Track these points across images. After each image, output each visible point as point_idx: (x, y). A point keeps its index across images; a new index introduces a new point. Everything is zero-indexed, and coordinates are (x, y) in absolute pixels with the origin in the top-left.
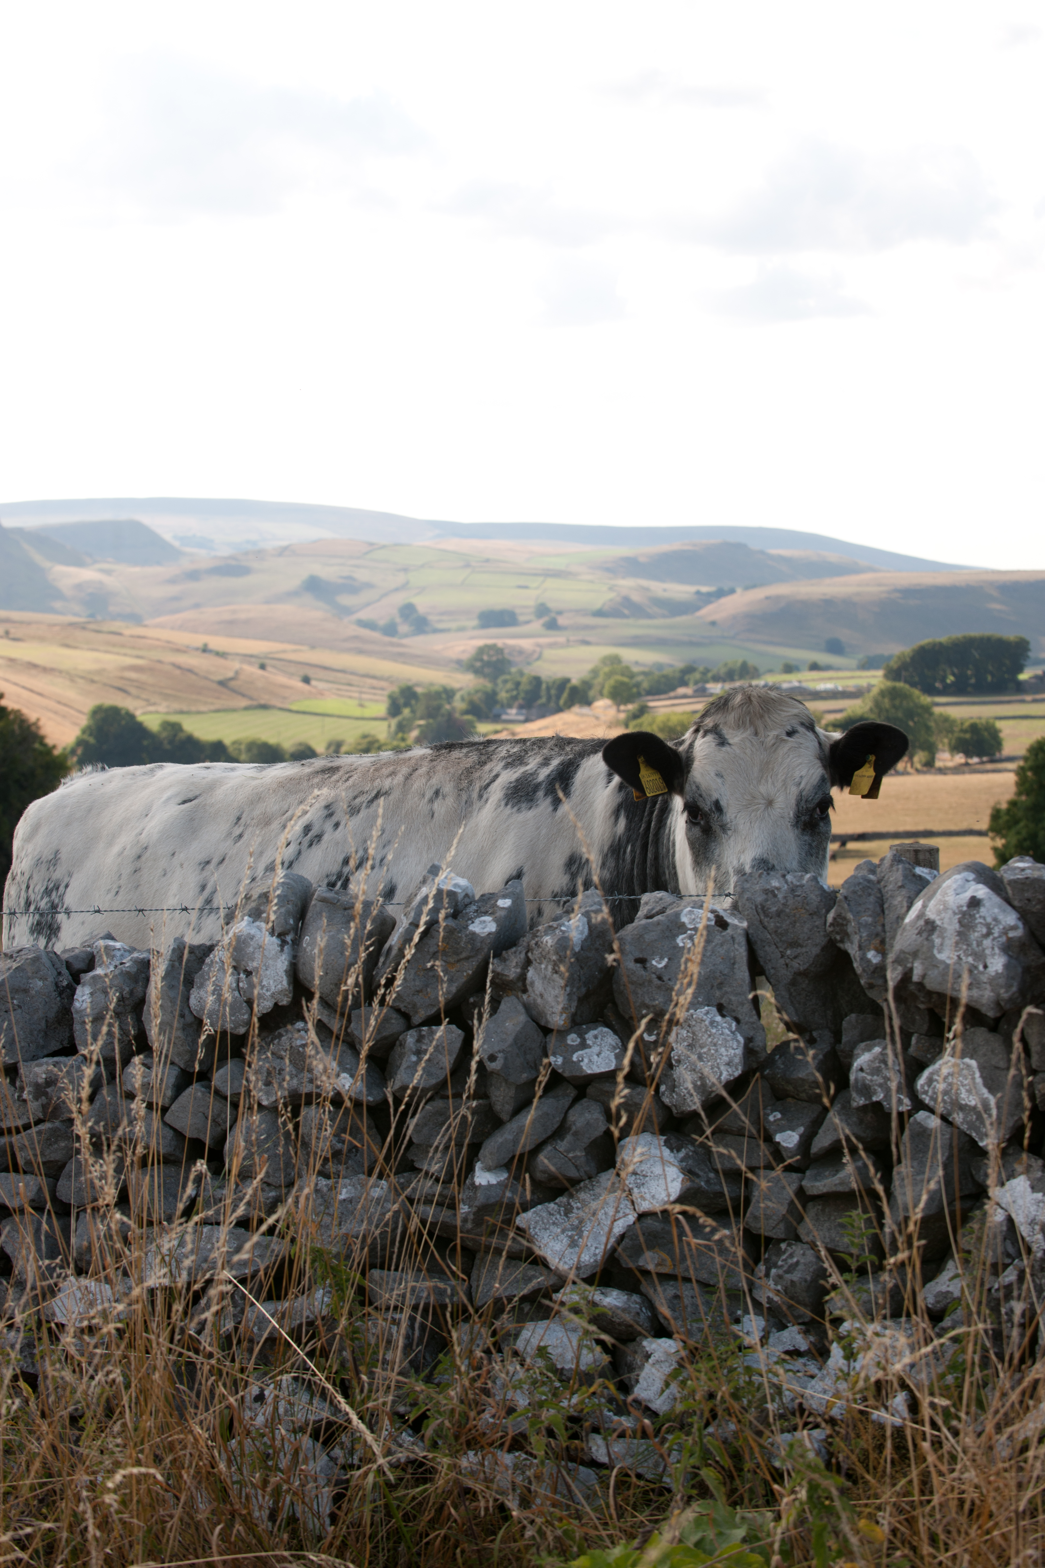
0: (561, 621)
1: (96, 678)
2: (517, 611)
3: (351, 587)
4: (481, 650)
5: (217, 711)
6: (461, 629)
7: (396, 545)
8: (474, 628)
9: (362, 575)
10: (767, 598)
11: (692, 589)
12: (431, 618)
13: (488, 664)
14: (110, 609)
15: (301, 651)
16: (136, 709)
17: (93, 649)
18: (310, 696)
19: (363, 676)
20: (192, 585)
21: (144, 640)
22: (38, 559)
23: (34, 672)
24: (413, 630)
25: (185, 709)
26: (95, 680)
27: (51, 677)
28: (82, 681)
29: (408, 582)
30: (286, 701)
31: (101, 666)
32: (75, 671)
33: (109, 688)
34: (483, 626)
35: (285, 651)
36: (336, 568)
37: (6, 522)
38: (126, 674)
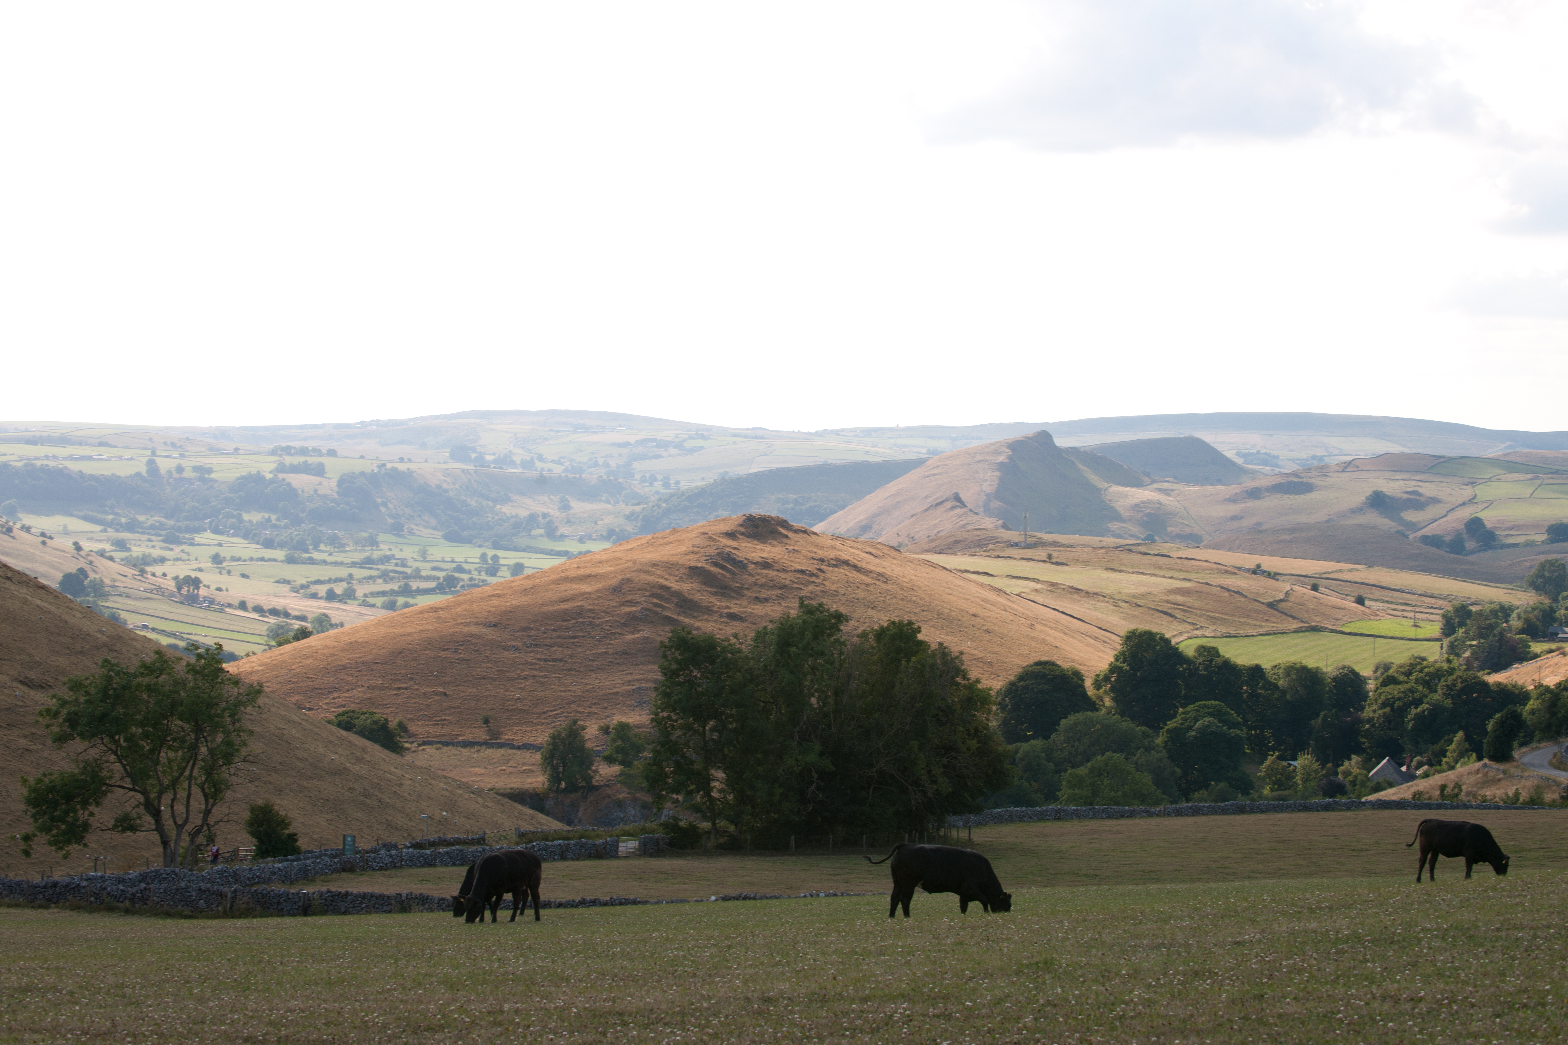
1: (1141, 602)
3: (1416, 502)
4: (1542, 566)
5: (1266, 634)
6: (1530, 544)
7: (1463, 458)
8: (1545, 543)
9: (1427, 491)
12: (1498, 533)
13: (1550, 580)
14: (1169, 529)
15: (1357, 570)
16: (1181, 633)
17: (1138, 573)
18: (1363, 617)
19: (1420, 595)
20: (1253, 504)
21: (1193, 562)
22: (1094, 479)
23: (1076, 597)
24: (1480, 546)
25: (1233, 633)
26: (1140, 604)
27: (1093, 602)
28: (1126, 605)
29: (1475, 496)
30: (1338, 622)
31: (1147, 589)
32: (1119, 595)
33: (1154, 612)
34: (1552, 541)
35: (1340, 571)
36: (1401, 483)
37: (1061, 442)
38: (1172, 598)
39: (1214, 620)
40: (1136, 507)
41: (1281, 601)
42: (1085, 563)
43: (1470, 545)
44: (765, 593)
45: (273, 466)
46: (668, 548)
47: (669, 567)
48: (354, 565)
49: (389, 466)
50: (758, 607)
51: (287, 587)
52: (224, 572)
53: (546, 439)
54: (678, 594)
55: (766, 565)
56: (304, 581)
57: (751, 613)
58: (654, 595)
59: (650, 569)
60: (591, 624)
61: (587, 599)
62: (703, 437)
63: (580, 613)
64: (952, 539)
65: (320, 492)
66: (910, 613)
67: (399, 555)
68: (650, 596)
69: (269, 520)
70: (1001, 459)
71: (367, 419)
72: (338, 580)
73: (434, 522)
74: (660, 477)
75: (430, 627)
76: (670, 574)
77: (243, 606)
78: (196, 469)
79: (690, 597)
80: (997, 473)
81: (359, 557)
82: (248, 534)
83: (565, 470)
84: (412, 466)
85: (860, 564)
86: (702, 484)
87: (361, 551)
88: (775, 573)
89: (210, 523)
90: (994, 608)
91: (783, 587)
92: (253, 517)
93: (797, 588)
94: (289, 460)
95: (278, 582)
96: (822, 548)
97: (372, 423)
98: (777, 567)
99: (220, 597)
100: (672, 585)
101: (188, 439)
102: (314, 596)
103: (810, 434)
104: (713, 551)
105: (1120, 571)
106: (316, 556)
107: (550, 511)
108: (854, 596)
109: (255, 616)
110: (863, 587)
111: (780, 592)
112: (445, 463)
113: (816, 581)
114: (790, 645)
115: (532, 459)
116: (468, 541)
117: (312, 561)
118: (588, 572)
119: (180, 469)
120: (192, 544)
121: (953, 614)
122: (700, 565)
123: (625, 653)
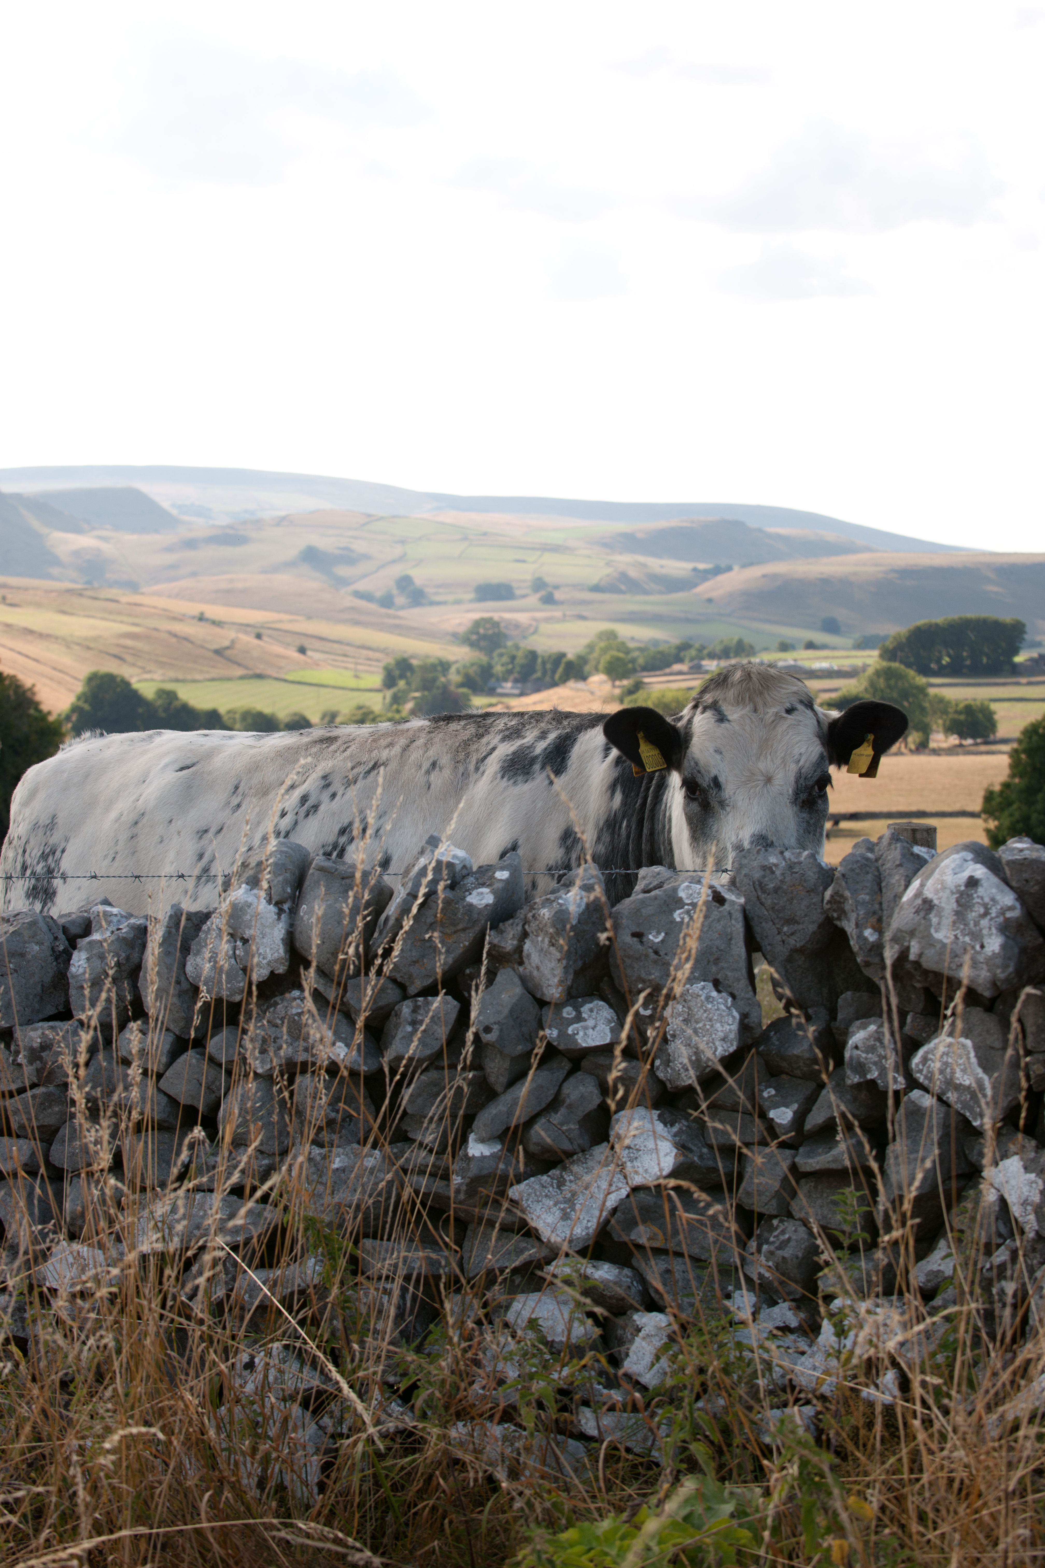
0: (558, 595)
1: (92, 645)
2: (514, 585)
3: (349, 558)
4: (478, 624)
5: (213, 680)
6: (458, 602)
7: (394, 517)
8: (471, 601)
9: (360, 547)
10: (764, 576)
11: (690, 566)
12: (427, 590)
13: (484, 637)
14: (108, 575)
15: (297, 621)
16: (131, 676)
17: (90, 616)
18: (306, 666)
19: (360, 647)
20: (190, 553)
21: (142, 607)
22: (36, 524)
23: (31, 638)
24: (410, 602)
25: (181, 677)
27: (47, 644)
28: (78, 647)
29: (406, 554)
30: (282, 671)
31: (98, 632)
32: (72, 637)
33: (104, 655)
34: (480, 599)
35: (282, 621)
36: (334, 539)
37: (5, 488)
38: (123, 641)
39: (162, 665)
40: (77, 553)
41: (228, 648)
42: (38, 605)
43: (400, 600)
105: (73, 614)
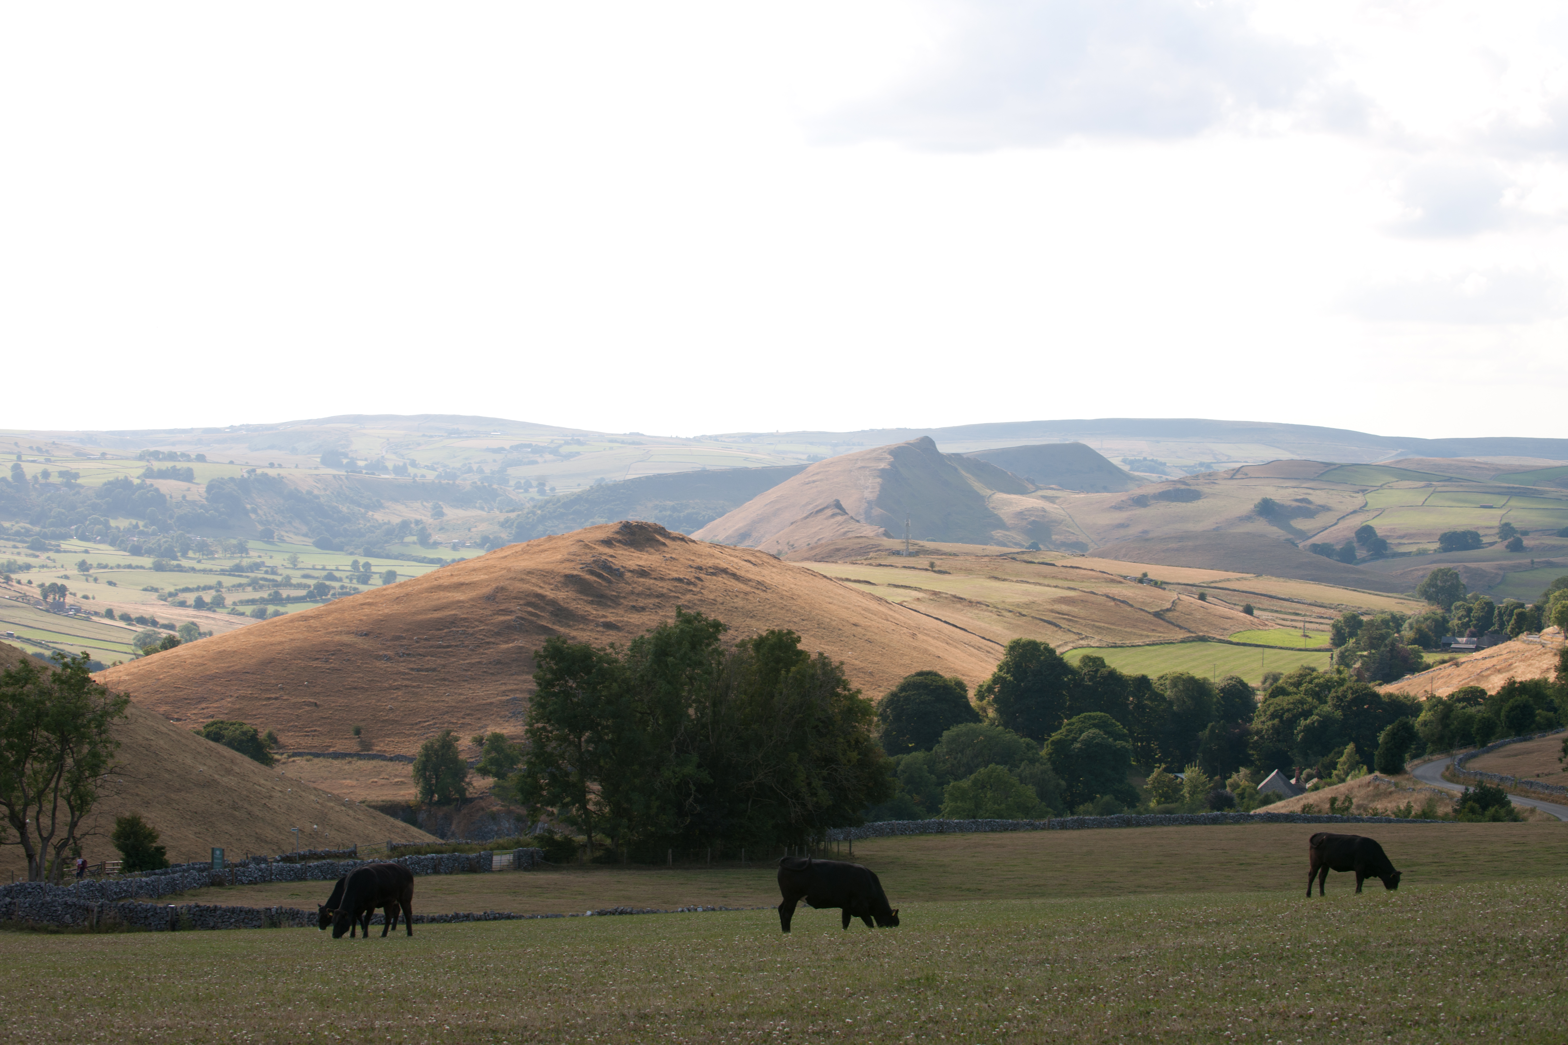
0: (1526, 542)
2: (1481, 532)
3: (1306, 510)
4: (1435, 575)
5: (1152, 644)
7: (1355, 465)
8: (1437, 552)
9: (1317, 498)
12: (1390, 541)
13: (1442, 590)
14: (1054, 537)
15: (1245, 579)
16: (1066, 643)
17: (1022, 581)
18: (1252, 627)
19: (1310, 604)
20: (1140, 511)
21: (1078, 570)
22: (977, 486)
23: (959, 606)
24: (1371, 555)
25: (1119, 643)
26: (1024, 613)
27: (977, 611)
28: (1009, 614)
29: (1366, 504)
30: (1225, 632)
31: (1031, 598)
32: (1003, 605)
33: (1038, 622)
34: (1445, 550)
35: (1228, 580)
36: (1291, 490)
37: (943, 448)
38: (1057, 607)
39: (1099, 630)
40: (1020, 515)
41: (1168, 610)
42: (969, 571)
43: (1361, 553)
44: (641, 602)
45: (141, 471)
46: (543, 555)
47: (545, 575)
48: (223, 572)
49: (259, 471)
50: (635, 616)
51: (155, 595)
52: (91, 579)
53: (419, 444)
54: (553, 602)
55: (643, 573)
56: (172, 589)
57: (627, 622)
58: (529, 604)
59: (524, 577)
60: (464, 633)
61: (461, 607)
62: (579, 443)
63: (453, 622)
64: (832, 547)
65: (189, 498)
66: (789, 622)
67: (269, 562)
68: (525, 605)
69: (137, 526)
70: (882, 465)
71: (237, 424)
72: (206, 588)
73: (304, 529)
74: (534, 483)
75: (301, 636)
76: (545, 582)
77: (110, 614)
78: (62, 474)
79: (566, 606)
80: (879, 480)
81: (228, 564)
82: (115, 540)
83: (439, 476)
84: (283, 472)
85: (738, 573)
86: (577, 490)
87: (230, 558)
88: (652, 581)
89: (77, 529)
90: (875, 618)
91: (660, 595)
92: (121, 523)
93: (675, 597)
94: (157, 465)
95: (145, 590)
96: (700, 556)
97: (242, 427)
98: (654, 575)
99: (87, 605)
100: (547, 593)
101: (54, 443)
102: (183, 604)
103: (688, 439)
104: (589, 559)
105: (1004, 580)
106: (185, 563)
107: (423, 518)
108: (732, 605)
109: (122, 624)
110: (742, 595)
111: (657, 601)
112: (316, 468)
113: (694, 589)
114: (667, 655)
115: (405, 464)
116: (339, 548)
117: (180, 569)
118: (462, 580)
119: (46, 474)
120: (58, 551)
121: (834, 623)
122: (575, 573)
123: (499, 662)
